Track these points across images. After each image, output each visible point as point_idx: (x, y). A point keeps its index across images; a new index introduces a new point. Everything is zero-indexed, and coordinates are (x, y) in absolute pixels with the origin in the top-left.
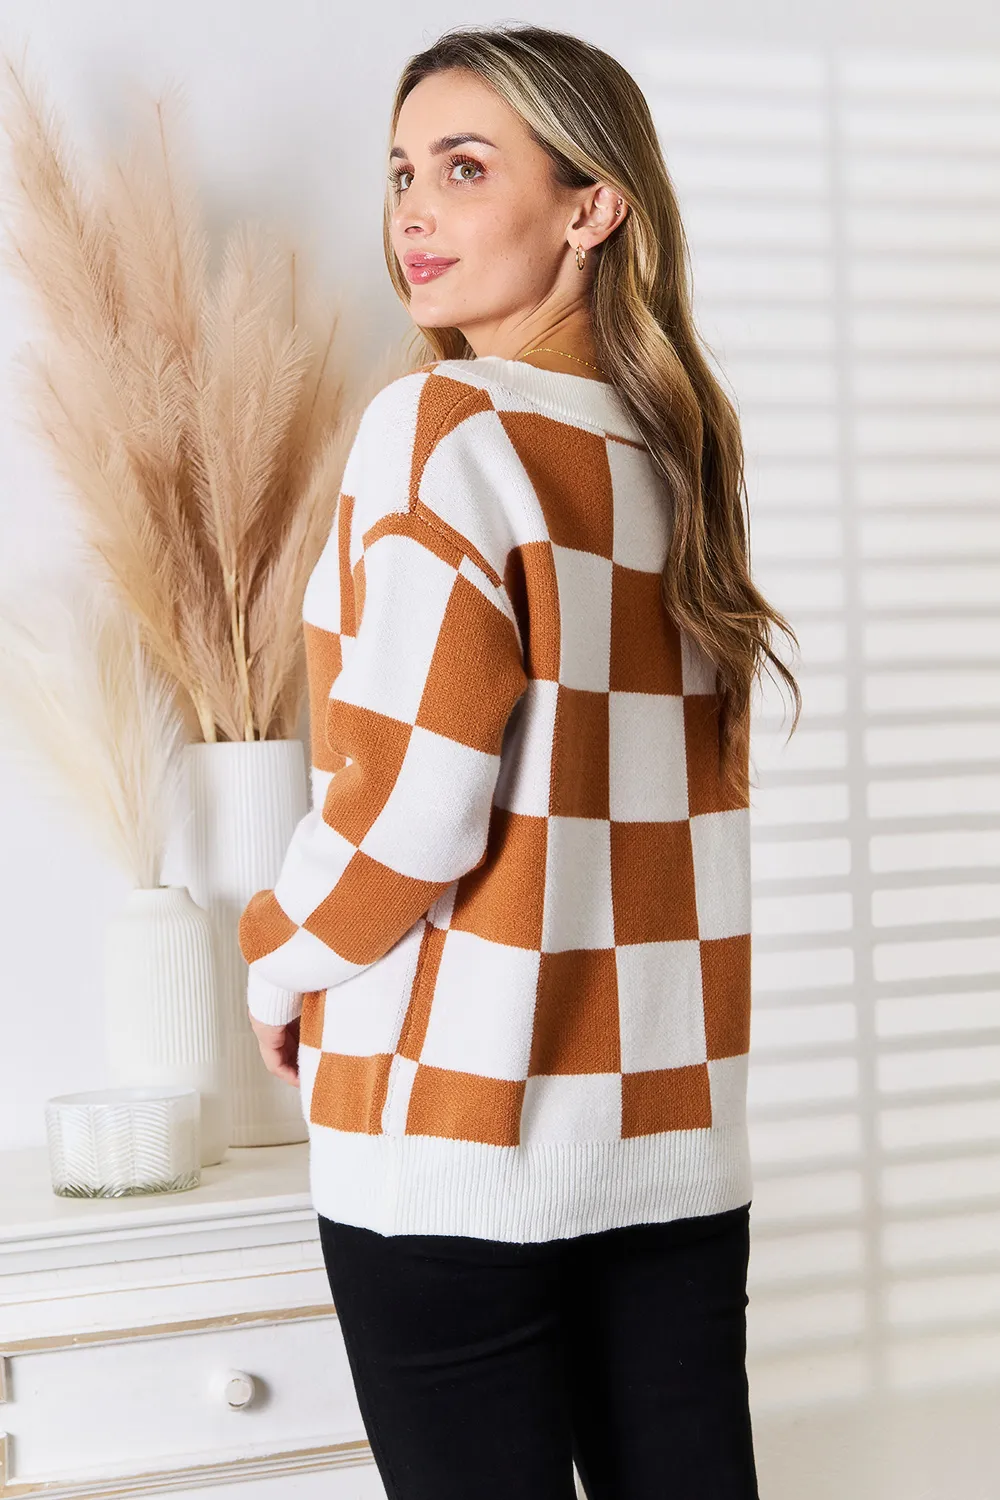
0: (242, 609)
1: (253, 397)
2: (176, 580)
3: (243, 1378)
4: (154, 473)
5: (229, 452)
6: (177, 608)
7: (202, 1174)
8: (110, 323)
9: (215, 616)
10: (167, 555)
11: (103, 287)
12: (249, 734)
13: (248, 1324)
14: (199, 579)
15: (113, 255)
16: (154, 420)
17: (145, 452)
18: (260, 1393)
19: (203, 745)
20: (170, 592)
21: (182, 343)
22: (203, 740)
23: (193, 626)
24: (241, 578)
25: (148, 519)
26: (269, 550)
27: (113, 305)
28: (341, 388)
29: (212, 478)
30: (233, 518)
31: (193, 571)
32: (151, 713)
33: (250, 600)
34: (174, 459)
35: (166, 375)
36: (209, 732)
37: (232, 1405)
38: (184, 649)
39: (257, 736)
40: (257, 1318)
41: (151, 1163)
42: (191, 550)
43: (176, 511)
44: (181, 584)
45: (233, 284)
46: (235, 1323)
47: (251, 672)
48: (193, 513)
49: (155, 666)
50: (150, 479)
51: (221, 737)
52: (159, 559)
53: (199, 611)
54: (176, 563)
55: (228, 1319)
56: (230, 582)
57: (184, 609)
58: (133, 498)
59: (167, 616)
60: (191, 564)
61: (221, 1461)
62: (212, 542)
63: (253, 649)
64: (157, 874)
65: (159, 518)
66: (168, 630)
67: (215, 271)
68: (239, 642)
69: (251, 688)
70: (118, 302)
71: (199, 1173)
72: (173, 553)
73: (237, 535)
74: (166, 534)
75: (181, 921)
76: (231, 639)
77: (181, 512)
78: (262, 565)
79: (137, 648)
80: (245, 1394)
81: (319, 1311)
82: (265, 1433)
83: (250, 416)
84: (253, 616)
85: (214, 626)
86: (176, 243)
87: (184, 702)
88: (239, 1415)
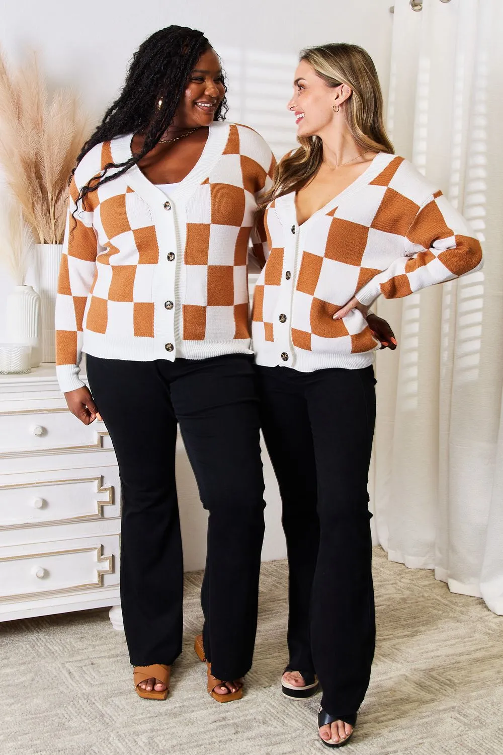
0: (53, 205)
1: (58, 142)
2: (33, 195)
3: (39, 427)
4: (27, 162)
5: (50, 158)
6: (33, 203)
7: (32, 369)
8: (17, 116)
9: (45, 206)
10: (31, 187)
11: (15, 106)
12: (54, 242)
13: (42, 412)
14: (40, 195)
16: (28, 147)
18: (44, 432)
19: (39, 245)
20: (31, 198)
21: (38, 125)
22: (40, 243)
23: (38, 209)
24: (53, 196)
25: (25, 177)
26: (62, 187)
27: (19, 112)
29: (46, 165)
30: (51, 177)
31: (39, 193)
32: (25, 234)
33: (56, 202)
34: (34, 160)
35: (32, 134)
36: (42, 241)
37: (36, 435)
38: (35, 216)
39: (56, 244)
40: (45, 411)
41: (16, 365)
42: (38, 187)
43: (34, 174)
45: (55, 107)
47: (55, 224)
48: (39, 176)
49: (26, 220)
50: (26, 164)
51: (46, 243)
52: (29, 187)
53: (40, 204)
54: (34, 190)
55: (36, 411)
56: (50, 197)
57: (36, 204)
58: (21, 170)
59: (30, 206)
60: (38, 190)
61: (33, 450)
62: (45, 184)
63: (56, 217)
64: (23, 282)
65: (29, 177)
66: (30, 209)
67: (50, 102)
68: (52, 215)
69: (55, 228)
70: (20, 110)
72: (33, 187)
73: (52, 182)
74: (31, 181)
75: (30, 295)
76: (50, 213)
78: (60, 192)
79: (21, 214)
80: (40, 432)
81: (64, 410)
82: (45, 443)
83: (57, 147)
84: (56, 207)
85: (44, 209)
86: (38, 94)
87: (35, 230)
88: (38, 438)
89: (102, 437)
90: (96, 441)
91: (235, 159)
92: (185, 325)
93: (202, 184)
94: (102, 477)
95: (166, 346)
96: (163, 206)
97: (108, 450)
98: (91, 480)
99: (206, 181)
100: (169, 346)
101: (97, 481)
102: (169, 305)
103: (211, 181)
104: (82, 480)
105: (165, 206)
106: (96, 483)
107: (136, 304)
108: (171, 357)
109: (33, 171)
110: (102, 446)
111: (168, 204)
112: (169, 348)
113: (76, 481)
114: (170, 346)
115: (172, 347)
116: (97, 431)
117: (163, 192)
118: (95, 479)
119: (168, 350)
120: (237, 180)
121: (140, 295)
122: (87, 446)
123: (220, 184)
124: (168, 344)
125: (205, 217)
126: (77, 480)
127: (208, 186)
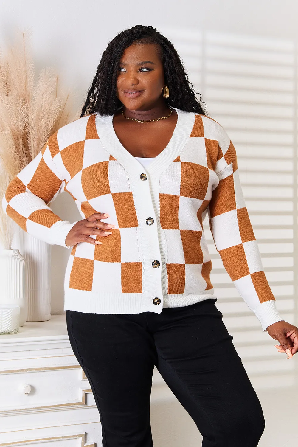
1: (46, 116)
2: (20, 165)
3: (29, 386)
4: (17, 135)
5: (38, 131)
7: (20, 329)
8: (6, 93)
10: (19, 158)
11: (5, 83)
13: (31, 371)
15: (8, 74)
16: (18, 121)
17: (15, 129)
18: (33, 390)
20: (18, 168)
25: (14, 148)
28: (68, 114)
29: (32, 137)
30: (37, 148)
31: (25, 162)
34: (22, 132)
35: (23, 109)
37: (25, 393)
40: (33, 370)
41: (7, 326)
42: (25, 157)
44: (22, 166)
46: (28, 371)
48: (26, 146)
50: (15, 137)
52: (16, 159)
54: (21, 160)
55: (24, 369)
58: (11, 142)
60: (25, 160)
61: (21, 409)
62: (31, 155)
64: (10, 245)
65: (17, 148)
67: (36, 80)
70: (9, 87)
71: (19, 329)
74: (19, 152)
75: (17, 259)
77: (23, 146)
80: (28, 390)
81: (51, 369)
82: (34, 402)
83: (44, 121)
86: (26, 73)
88: (26, 396)
89: (86, 395)
90: (80, 399)
91: (200, 142)
92: (169, 281)
93: (174, 161)
94: (86, 434)
95: (154, 300)
96: (140, 176)
97: (91, 407)
98: (76, 437)
99: (178, 159)
100: (156, 300)
101: (81, 437)
102: (155, 264)
103: (182, 160)
104: (68, 438)
105: (142, 177)
106: (80, 439)
107: (123, 264)
108: (158, 310)
109: (21, 143)
110: (86, 403)
111: (144, 176)
112: (157, 301)
113: (62, 439)
114: (158, 300)
115: (159, 301)
116: (81, 388)
117: (142, 164)
118: (80, 436)
119: (155, 304)
120: (202, 161)
121: (127, 256)
122: (73, 404)
123: (190, 163)
124: (156, 298)
125: (175, 189)
126: (63, 437)
127: (179, 164)
